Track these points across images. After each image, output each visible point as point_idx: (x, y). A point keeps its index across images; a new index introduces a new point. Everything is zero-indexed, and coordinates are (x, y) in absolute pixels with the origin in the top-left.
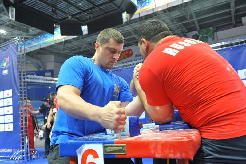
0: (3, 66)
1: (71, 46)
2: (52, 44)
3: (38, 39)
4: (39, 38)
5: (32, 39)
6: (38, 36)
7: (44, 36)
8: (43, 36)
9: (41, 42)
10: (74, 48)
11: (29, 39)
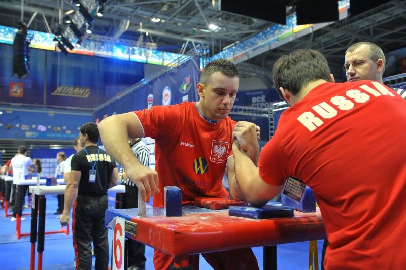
0: (183, 90)
1: (326, 39)
2: (291, 39)
3: (265, 34)
4: (268, 32)
5: (256, 35)
6: (267, 29)
7: (277, 28)
8: (274, 28)
9: (271, 39)
10: (333, 43)
11: (252, 35)
